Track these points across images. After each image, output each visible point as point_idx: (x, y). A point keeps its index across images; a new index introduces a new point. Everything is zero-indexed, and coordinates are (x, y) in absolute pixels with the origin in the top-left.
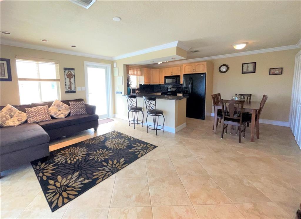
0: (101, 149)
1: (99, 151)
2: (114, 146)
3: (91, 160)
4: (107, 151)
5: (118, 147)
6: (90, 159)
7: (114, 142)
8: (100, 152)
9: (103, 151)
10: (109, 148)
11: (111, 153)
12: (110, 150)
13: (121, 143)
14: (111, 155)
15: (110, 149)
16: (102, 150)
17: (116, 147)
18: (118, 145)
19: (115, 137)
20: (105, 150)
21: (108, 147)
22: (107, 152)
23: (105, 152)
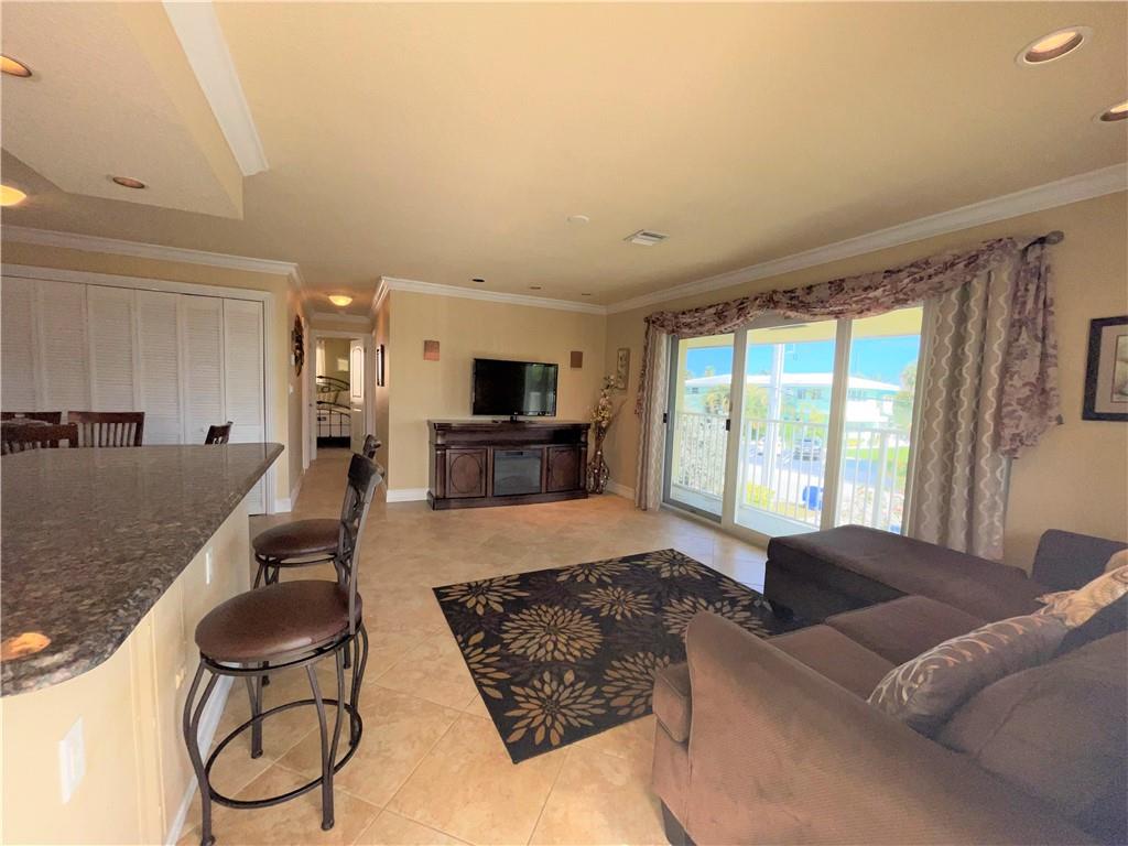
0: (616, 621)
1: (623, 615)
2: (571, 621)
3: (644, 594)
4: (599, 610)
5: (556, 613)
6: (645, 596)
7: (562, 638)
8: (620, 611)
9: (610, 611)
10: (590, 617)
11: (587, 600)
12: (588, 607)
13: (538, 630)
14: (587, 593)
15: (586, 611)
16: (612, 613)
17: (564, 614)
18: (552, 623)
19: (547, 676)
20: (604, 613)
21: (593, 620)
22: (598, 606)
23: (603, 606)
